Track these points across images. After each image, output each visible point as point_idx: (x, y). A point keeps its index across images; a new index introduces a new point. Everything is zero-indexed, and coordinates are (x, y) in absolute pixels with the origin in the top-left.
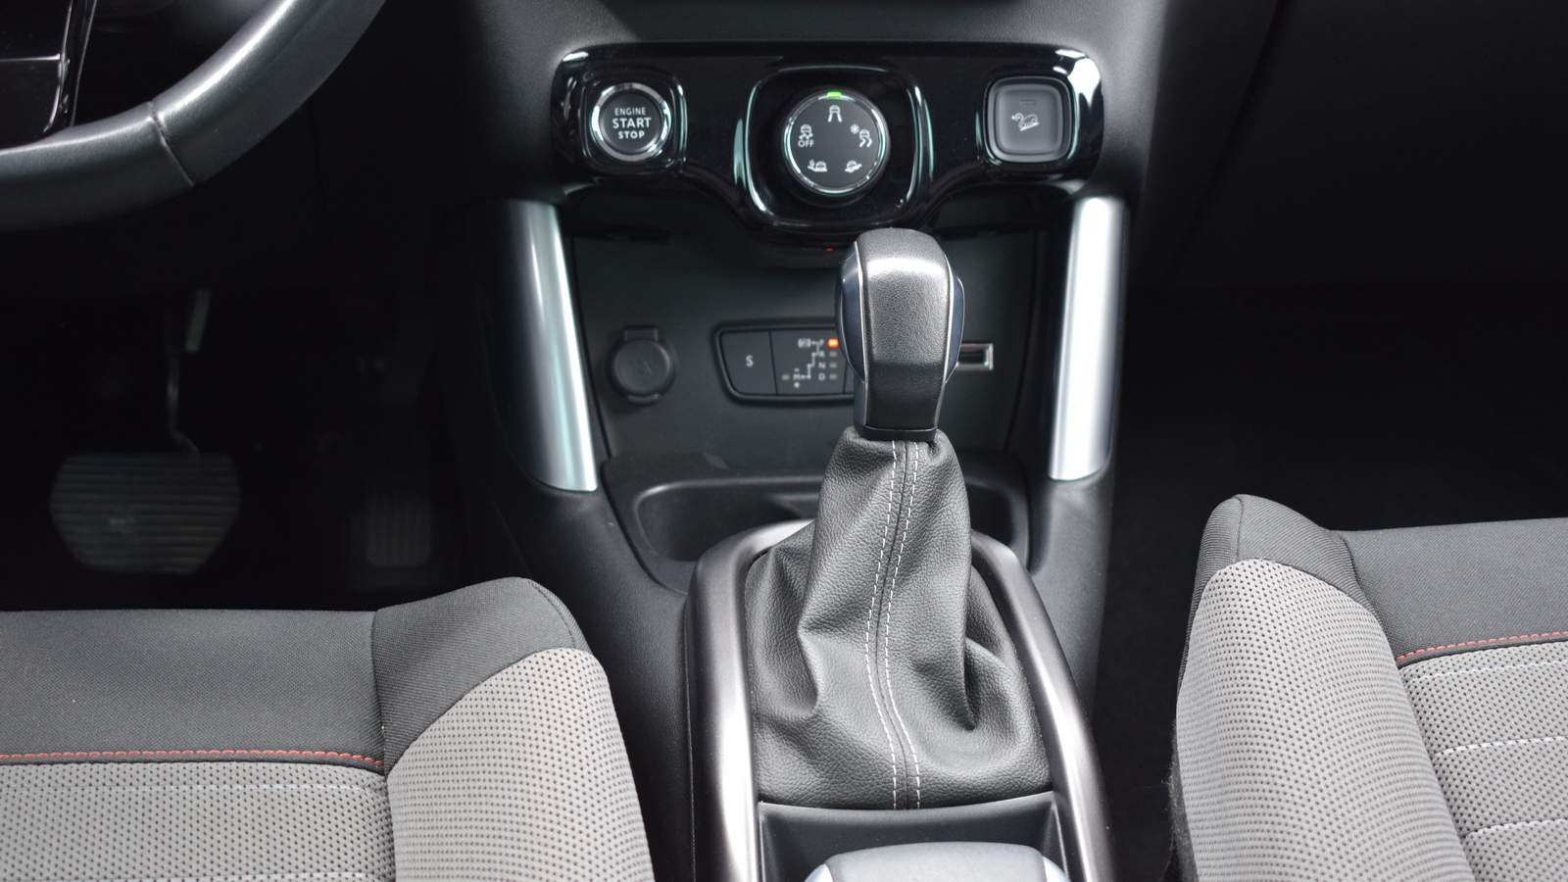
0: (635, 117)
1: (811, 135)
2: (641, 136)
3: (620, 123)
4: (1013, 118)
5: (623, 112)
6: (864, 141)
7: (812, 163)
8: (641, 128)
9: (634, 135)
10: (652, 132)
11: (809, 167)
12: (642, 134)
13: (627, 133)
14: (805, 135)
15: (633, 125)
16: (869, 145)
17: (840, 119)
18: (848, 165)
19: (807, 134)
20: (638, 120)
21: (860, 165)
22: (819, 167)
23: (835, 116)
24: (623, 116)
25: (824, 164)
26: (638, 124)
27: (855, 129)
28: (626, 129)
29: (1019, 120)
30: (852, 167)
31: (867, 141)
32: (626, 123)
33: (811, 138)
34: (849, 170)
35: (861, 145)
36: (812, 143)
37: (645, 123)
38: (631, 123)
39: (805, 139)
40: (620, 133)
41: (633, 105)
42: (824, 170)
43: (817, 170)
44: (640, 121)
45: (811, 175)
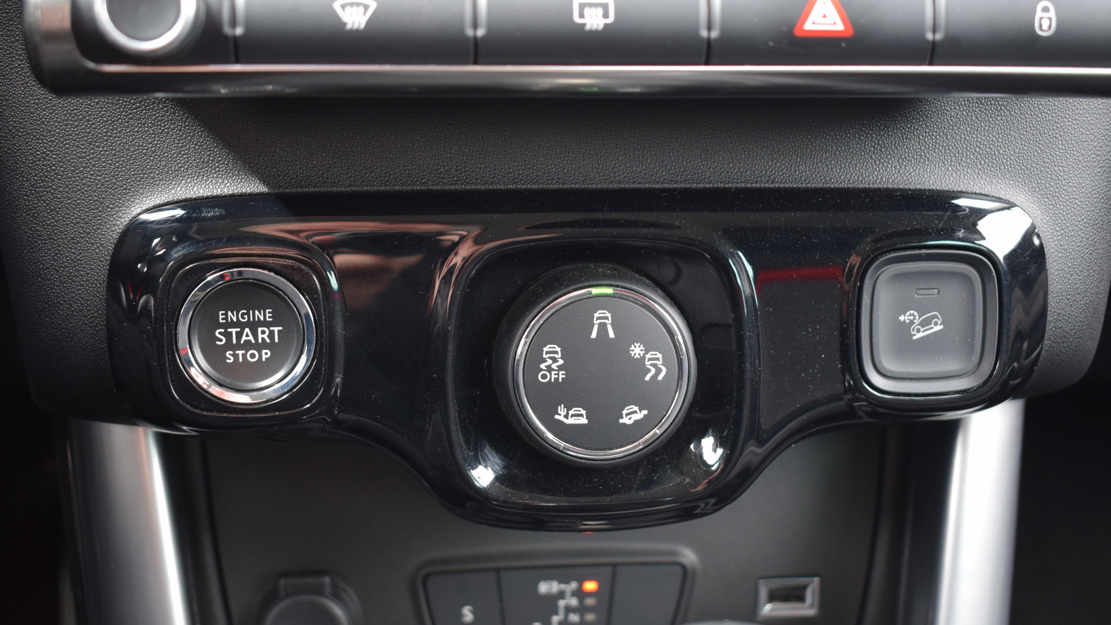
0: (253, 326)
1: (561, 362)
2: (264, 357)
3: (228, 336)
4: (902, 318)
5: (232, 316)
6: (653, 371)
7: (562, 410)
8: (264, 345)
9: (252, 356)
11: (557, 417)
12: (266, 353)
13: (240, 353)
14: (550, 362)
15: (251, 338)
16: (660, 378)
17: (612, 335)
18: (624, 412)
19: (555, 360)
20: (260, 329)
21: (645, 412)
22: (577, 417)
23: (603, 327)
24: (233, 325)
25: (583, 412)
26: (260, 336)
27: (637, 350)
28: (239, 346)
29: (912, 322)
30: (632, 415)
31: (659, 371)
32: (239, 335)
33: (560, 368)
34: (625, 420)
35: (647, 378)
36: (562, 375)
37: (271, 335)
38: (247, 336)
39: (549, 369)
40: (228, 354)
41: (251, 307)
42: (584, 421)
43: (571, 421)
44: (263, 332)
45: (558, 429)
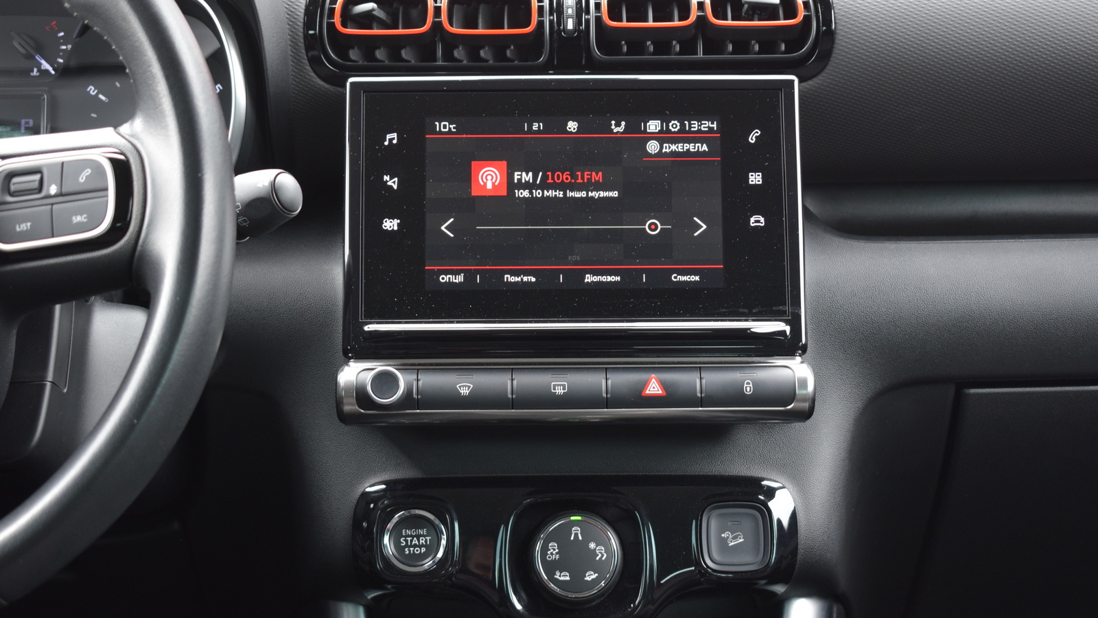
0: (418, 537)
1: (557, 550)
2: (422, 551)
3: (406, 541)
4: (723, 535)
5: (409, 532)
6: (600, 555)
7: (558, 573)
8: (423, 546)
9: (417, 551)
10: (432, 549)
11: (555, 576)
12: (423, 550)
13: (412, 549)
14: (552, 550)
15: (417, 542)
16: (603, 558)
17: (580, 538)
18: (587, 574)
19: (554, 550)
20: (421, 538)
21: (597, 575)
22: (564, 577)
23: (576, 535)
24: (409, 536)
25: (568, 574)
26: (421, 541)
27: (592, 545)
28: (411, 546)
29: (728, 537)
30: (591, 576)
31: (603, 555)
32: (411, 541)
33: (557, 553)
34: (587, 578)
35: (597, 558)
36: (557, 557)
37: (426, 541)
38: (415, 541)
39: (552, 554)
40: (406, 549)
41: (417, 528)
42: (568, 578)
43: (562, 578)
44: (422, 540)
45: (557, 582)
